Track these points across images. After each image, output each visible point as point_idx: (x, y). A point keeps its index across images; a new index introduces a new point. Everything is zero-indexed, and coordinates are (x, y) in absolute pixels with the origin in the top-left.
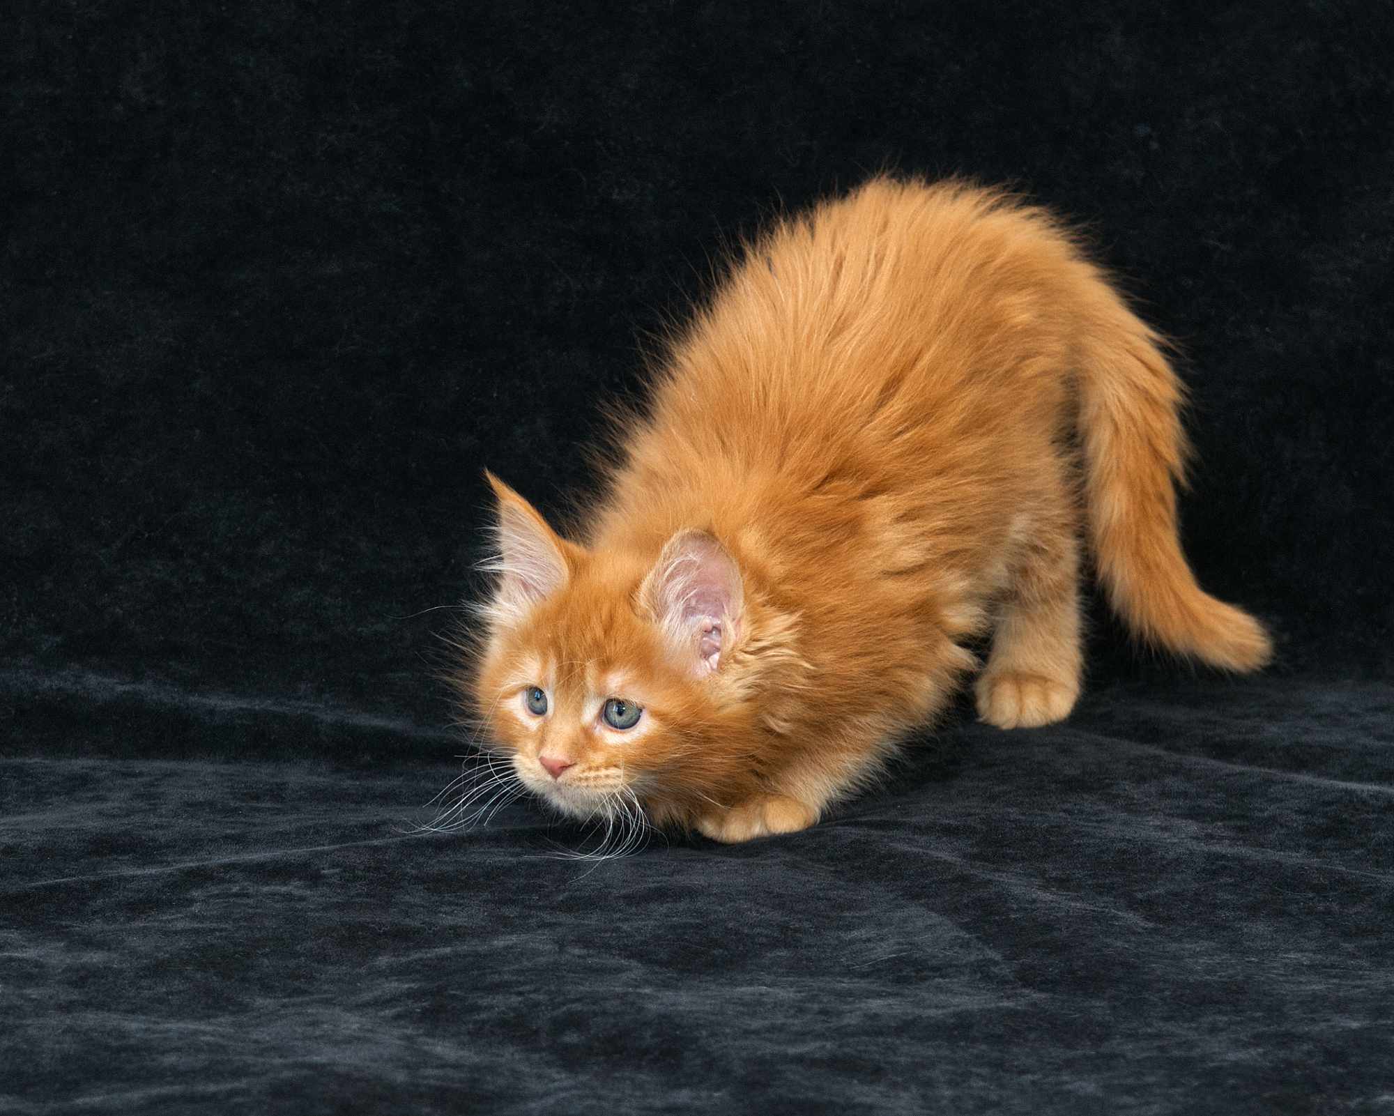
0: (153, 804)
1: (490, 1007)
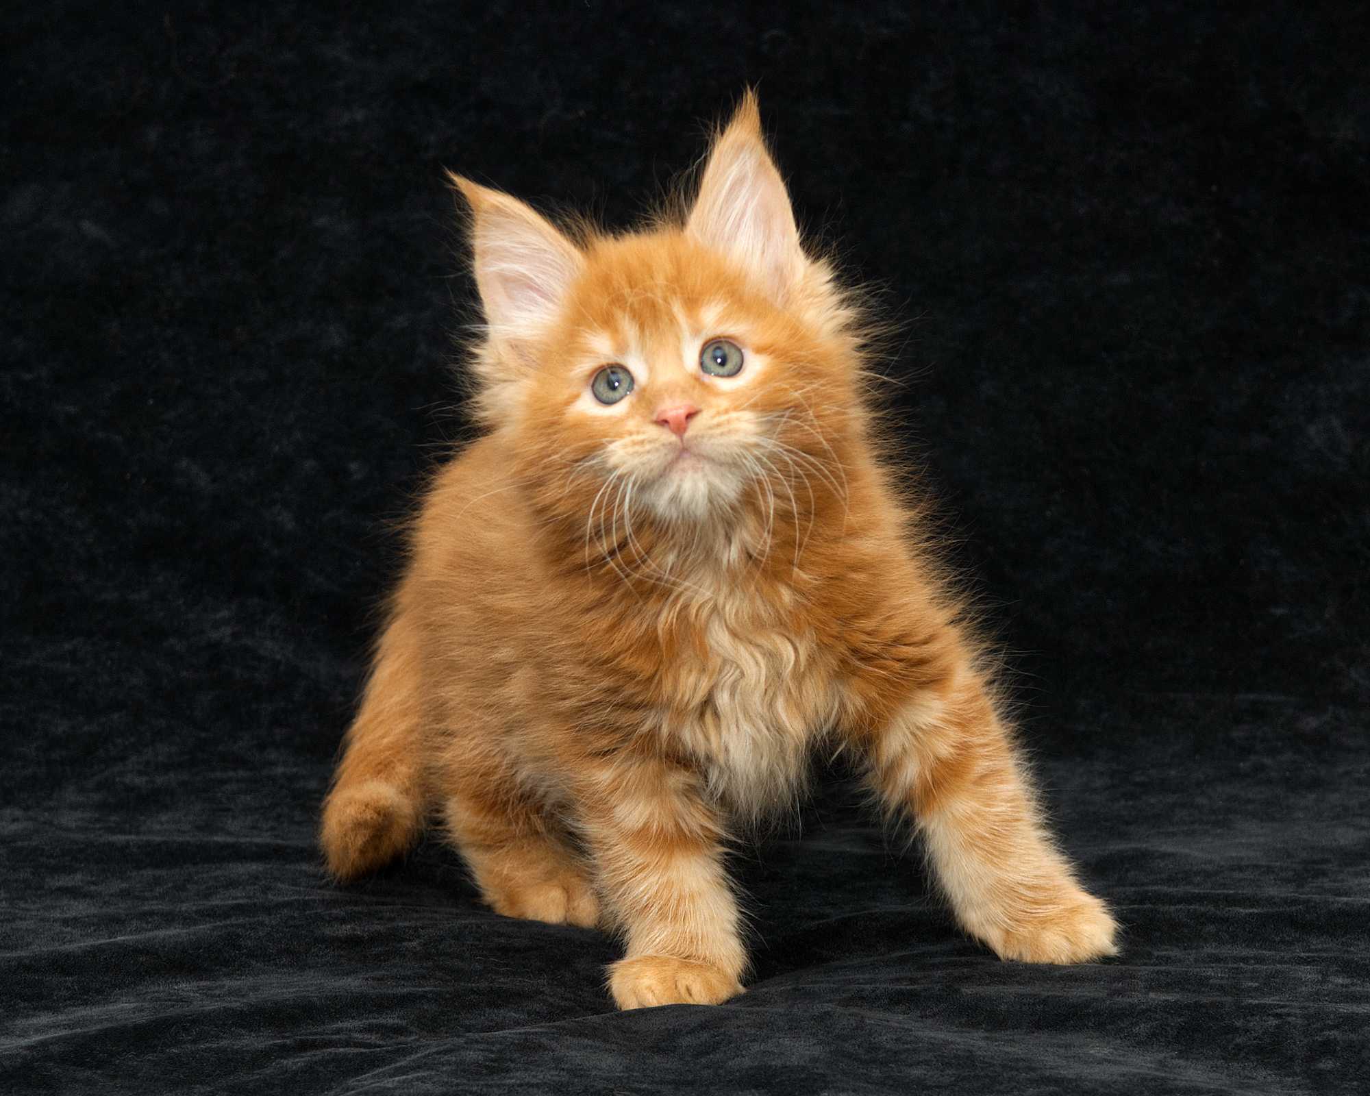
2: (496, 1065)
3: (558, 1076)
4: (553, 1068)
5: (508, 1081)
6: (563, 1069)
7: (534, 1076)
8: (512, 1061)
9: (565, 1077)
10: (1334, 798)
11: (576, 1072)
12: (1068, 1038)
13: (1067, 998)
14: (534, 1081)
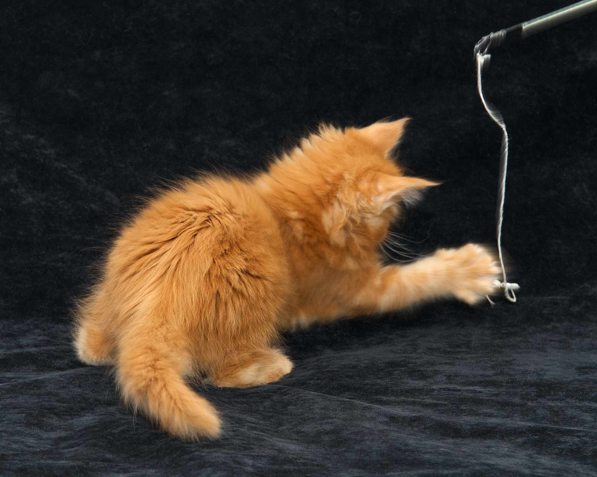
0: (415, 348)
1: (565, 442)
2: (247, 446)
3: (273, 452)
4: (271, 449)
5: (252, 454)
6: (275, 449)
7: (263, 452)
8: (254, 445)
9: (275, 453)
10: (587, 340)
11: (280, 451)
12: (488, 442)
13: (487, 424)
14: (263, 454)
